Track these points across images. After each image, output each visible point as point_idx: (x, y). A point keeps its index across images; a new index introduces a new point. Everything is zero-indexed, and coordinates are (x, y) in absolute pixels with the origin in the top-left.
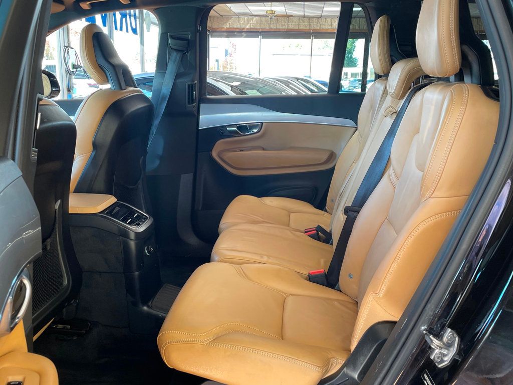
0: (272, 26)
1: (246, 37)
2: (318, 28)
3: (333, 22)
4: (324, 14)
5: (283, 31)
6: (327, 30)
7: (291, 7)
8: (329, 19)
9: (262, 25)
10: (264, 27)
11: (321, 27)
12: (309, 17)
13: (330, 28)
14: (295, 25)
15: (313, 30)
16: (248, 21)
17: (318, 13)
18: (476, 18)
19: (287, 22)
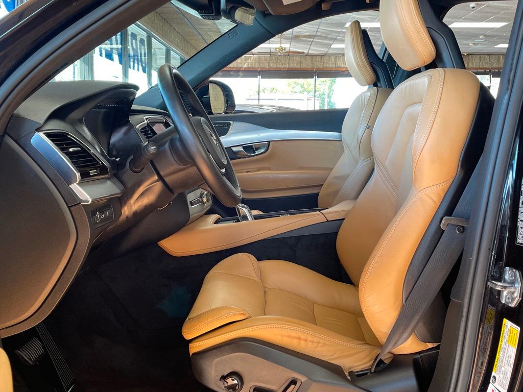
0: (272, 65)
1: (242, 77)
2: (322, 67)
3: (337, 60)
4: (330, 51)
5: (284, 70)
6: (331, 68)
7: (297, 45)
8: (333, 57)
9: (261, 64)
10: (263, 66)
11: (325, 65)
12: (312, 56)
13: (334, 66)
14: (297, 63)
15: (317, 68)
16: (245, 60)
17: (323, 50)
18: (488, 55)
19: (288, 60)
